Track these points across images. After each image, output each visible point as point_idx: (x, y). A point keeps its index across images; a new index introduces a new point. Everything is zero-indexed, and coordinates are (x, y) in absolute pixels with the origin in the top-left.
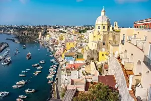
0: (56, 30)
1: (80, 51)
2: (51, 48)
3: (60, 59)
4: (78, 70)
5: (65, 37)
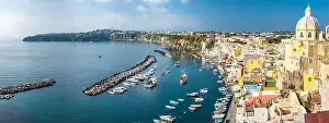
0: (230, 39)
1: (270, 74)
2: (220, 68)
3: (235, 88)
4: (267, 107)
5: (245, 50)
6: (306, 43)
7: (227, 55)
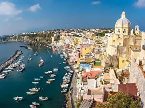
0: (70, 34)
1: (97, 57)
2: (65, 53)
3: (75, 67)
4: (96, 79)
5: (80, 41)
6: (122, 37)
7: (69, 45)
